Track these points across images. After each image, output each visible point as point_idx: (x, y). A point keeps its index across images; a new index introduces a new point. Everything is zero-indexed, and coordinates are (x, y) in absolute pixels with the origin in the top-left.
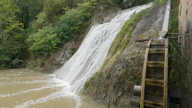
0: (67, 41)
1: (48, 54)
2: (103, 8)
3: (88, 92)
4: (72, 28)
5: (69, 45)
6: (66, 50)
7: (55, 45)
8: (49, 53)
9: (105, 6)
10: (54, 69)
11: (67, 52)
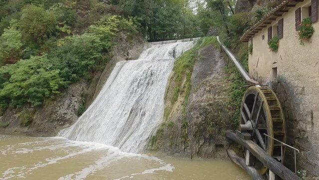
0: (74, 81)
1: (40, 103)
2: (126, 37)
3: (158, 148)
4: (83, 63)
5: (78, 89)
6: (73, 96)
7: (56, 88)
8: (42, 101)
9: (128, 34)
10: (55, 128)
11: (75, 99)
